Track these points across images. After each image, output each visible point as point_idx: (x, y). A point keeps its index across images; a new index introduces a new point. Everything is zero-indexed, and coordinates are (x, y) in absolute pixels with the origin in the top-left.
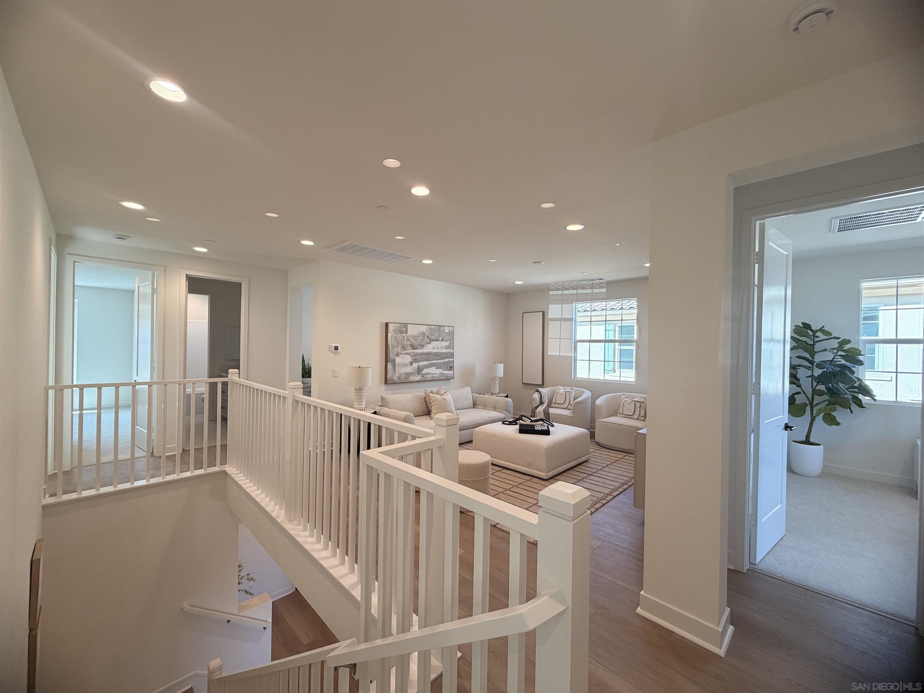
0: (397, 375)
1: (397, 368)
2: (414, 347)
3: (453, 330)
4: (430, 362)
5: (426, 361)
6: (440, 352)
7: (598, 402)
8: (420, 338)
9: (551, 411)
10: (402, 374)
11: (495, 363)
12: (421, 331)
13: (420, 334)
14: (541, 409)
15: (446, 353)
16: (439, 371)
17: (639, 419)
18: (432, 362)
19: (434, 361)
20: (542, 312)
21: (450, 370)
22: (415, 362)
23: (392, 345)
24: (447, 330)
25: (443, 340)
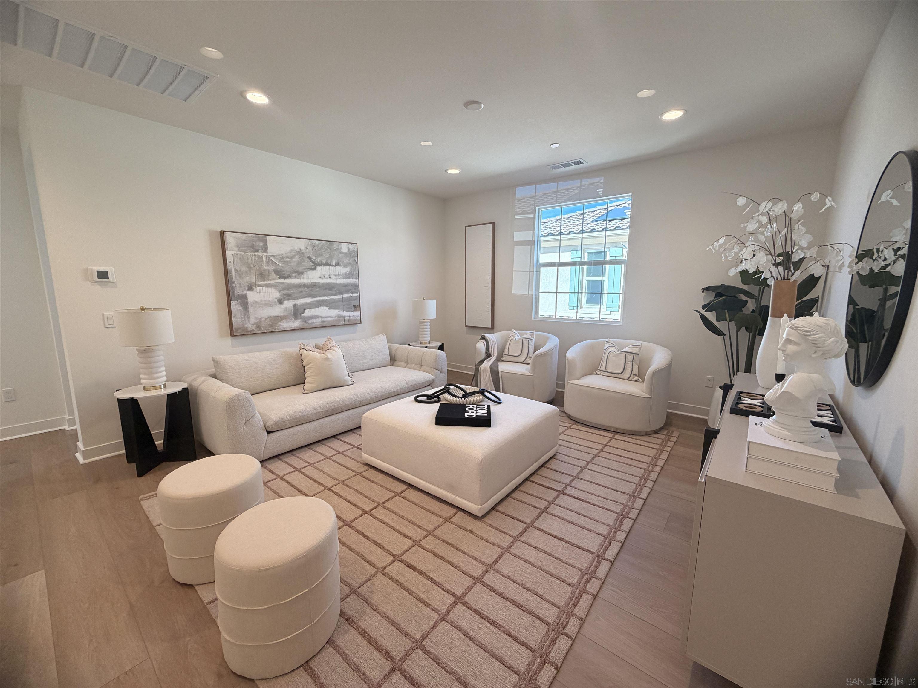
0: (253, 320)
1: (251, 310)
2: (284, 274)
3: (356, 249)
4: (317, 299)
5: (308, 297)
6: (334, 284)
7: (571, 354)
8: (294, 260)
9: (503, 367)
10: (263, 320)
11: (424, 299)
12: (296, 248)
13: (293, 253)
14: (487, 365)
15: (345, 285)
16: (334, 312)
17: (630, 379)
18: (321, 298)
19: (325, 298)
20: (491, 224)
21: (354, 311)
22: (288, 300)
23: (236, 270)
24: (344, 248)
25: (337, 264)
